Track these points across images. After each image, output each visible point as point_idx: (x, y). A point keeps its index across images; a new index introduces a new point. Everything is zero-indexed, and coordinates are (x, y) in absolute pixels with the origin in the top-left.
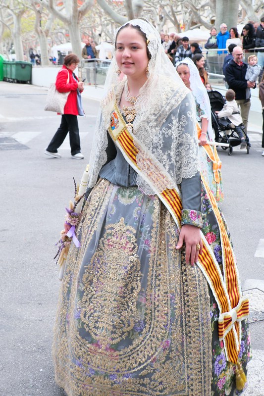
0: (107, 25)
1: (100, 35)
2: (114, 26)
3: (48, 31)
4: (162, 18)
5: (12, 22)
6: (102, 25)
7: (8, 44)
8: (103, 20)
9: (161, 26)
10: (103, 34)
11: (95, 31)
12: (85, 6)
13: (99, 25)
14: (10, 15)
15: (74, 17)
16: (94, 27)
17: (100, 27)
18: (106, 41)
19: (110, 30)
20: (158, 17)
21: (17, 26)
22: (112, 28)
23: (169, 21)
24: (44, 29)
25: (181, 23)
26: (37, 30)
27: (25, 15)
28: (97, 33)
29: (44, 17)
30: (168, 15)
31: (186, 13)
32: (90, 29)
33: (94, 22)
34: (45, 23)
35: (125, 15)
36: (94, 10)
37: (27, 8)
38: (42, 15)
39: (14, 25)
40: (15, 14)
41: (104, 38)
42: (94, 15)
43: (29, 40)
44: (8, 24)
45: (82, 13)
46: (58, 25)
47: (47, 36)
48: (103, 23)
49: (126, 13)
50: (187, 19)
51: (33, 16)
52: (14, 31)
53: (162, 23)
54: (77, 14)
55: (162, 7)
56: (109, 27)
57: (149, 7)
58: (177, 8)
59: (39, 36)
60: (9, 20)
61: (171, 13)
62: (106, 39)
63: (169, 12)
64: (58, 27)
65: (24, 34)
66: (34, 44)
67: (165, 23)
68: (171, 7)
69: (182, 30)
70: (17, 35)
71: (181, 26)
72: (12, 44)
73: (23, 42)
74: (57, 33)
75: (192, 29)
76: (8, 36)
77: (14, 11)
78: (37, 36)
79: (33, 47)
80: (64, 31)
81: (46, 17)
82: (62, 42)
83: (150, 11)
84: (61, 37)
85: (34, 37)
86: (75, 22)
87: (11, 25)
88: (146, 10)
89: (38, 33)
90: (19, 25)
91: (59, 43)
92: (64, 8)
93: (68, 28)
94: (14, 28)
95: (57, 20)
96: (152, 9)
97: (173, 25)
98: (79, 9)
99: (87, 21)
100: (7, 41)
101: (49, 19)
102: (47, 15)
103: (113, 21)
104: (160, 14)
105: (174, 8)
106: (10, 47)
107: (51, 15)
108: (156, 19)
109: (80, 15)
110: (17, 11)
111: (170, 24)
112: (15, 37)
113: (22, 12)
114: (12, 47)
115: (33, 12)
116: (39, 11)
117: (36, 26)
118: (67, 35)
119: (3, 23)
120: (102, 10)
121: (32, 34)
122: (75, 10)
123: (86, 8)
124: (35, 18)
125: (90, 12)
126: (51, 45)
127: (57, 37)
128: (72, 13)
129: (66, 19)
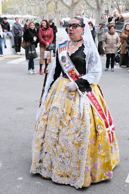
0: (87, 9)
1: (83, 14)
2: (90, 10)
3: (60, 11)
4: (112, 7)
5: (44, 7)
6: (84, 9)
7: (42, 17)
8: (85, 7)
9: (111, 10)
10: (85, 14)
11: (81, 12)
13: (83, 9)
14: (43, 4)
15: (72, 5)
16: (81, 10)
17: (84, 10)
18: (86, 17)
19: (88, 12)
20: (110, 6)
21: (46, 9)
22: (89, 11)
23: (115, 8)
24: (58, 10)
25: (121, 9)
26: (55, 11)
27: (50, 4)
28: (82, 13)
29: (58, 5)
30: (115, 6)
31: (123, 5)
32: (79, 11)
33: (81, 8)
34: (59, 8)
35: (95, 5)
36: (81, 2)
38: (58, 4)
39: (45, 8)
40: (46, 3)
41: (85, 15)
42: (81, 5)
43: (51, 15)
44: (42, 8)
45: (76, 4)
46: (65, 9)
47: (59, 14)
48: (85, 9)
49: (96, 4)
50: (124, 8)
51: (53, 5)
52: (45, 11)
53: (112, 9)
55: (113, 2)
56: (88, 10)
57: (107, 2)
58: (119, 2)
59: (56, 14)
60: (43, 6)
61: (116, 5)
62: (86, 16)
63: (116, 4)
64: (65, 10)
65: (49, 13)
66: (54, 17)
67: (113, 9)
68: (117, 2)
69: (121, 13)
70: (46, 13)
71: (121, 11)
72: (44, 17)
73: (48, 16)
74: (64, 13)
75: (126, 13)
76: (42, 13)
77: (45, 2)
78: (55, 14)
79: (53, 19)
80: (67, 12)
81: (59, 5)
82: (66, 17)
83: (107, 3)
84: (66, 15)
85: (54, 14)
86: (72, 8)
87: (43, 8)
88: (105, 3)
89: (55, 12)
90: (47, 8)
91: (65, 17)
92: (68, 1)
93: (69, 11)
94: (45, 10)
95: (64, 7)
96: (108, 2)
97: (117, 10)
98: (74, 2)
99: (78, 7)
100: (42, 16)
101: (61, 6)
102: (60, 4)
103: (90, 8)
104: (112, 5)
105: (118, 2)
106: (43, 18)
107: (61, 4)
108: (109, 7)
109: (75, 4)
110: (47, 2)
111: (116, 10)
112: (45, 14)
114: (44, 18)
115: (53, 3)
116: (56, 2)
117: (55, 9)
118: (69, 14)
119: (40, 7)
120: (85, 2)
121: (53, 13)
122: (73, 2)
123: (78, 1)
124: (55, 6)
125: (79, 3)
126: (61, 18)
127: (64, 15)
128: (71, 3)
129: (68, 6)
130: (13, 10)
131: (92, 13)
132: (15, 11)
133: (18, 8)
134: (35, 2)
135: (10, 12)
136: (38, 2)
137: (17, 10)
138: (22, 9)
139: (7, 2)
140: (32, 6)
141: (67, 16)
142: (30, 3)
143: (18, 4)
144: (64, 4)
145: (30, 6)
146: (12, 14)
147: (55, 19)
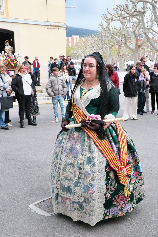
0: (151, 52)
1: (147, 57)
2: (154, 53)
3: (123, 55)
5: (107, 51)
6: (148, 52)
8: (149, 49)
10: (148, 56)
11: (144, 55)
12: (141, 43)
14: (106, 47)
15: (136, 48)
16: (144, 53)
19: (152, 54)
24: (121, 54)
26: (118, 55)
27: (113, 48)
28: (145, 56)
29: (122, 48)
32: (142, 54)
33: (145, 50)
36: (145, 44)
37: (114, 44)
40: (109, 47)
41: (149, 58)
42: (145, 47)
43: (114, 59)
44: (105, 52)
45: (140, 46)
47: (122, 57)
51: (116, 48)
52: (108, 55)
54: (138, 46)
56: (152, 53)
64: (128, 53)
65: (112, 56)
70: (109, 57)
73: (111, 60)
74: (127, 56)
76: (105, 57)
79: (116, 62)
80: (130, 55)
85: (117, 58)
86: (136, 51)
89: (119, 56)
90: (110, 52)
91: (127, 60)
92: (131, 44)
93: (132, 53)
94: (108, 53)
95: (128, 50)
98: (138, 44)
99: (141, 50)
101: (124, 49)
103: (154, 50)
107: (125, 47)
109: (139, 47)
110: (110, 46)
113: (112, 46)
115: (117, 46)
116: (120, 46)
117: (118, 53)
118: (131, 57)
119: (103, 51)
120: (149, 45)
121: (115, 56)
122: (136, 45)
123: (142, 44)
124: (118, 49)
125: (143, 46)
126: (124, 61)
127: (127, 58)
128: (135, 46)
129: (132, 49)
130: (76, 55)
131: (156, 56)
132: (79, 56)
133: (81, 53)
134: (99, 45)
135: (74, 57)
136: (101, 46)
137: (80, 55)
138: (85, 54)
139: (70, 47)
140: (95, 50)
141: (130, 59)
142: (93, 47)
143: (81, 49)
144: (128, 47)
145: (93, 50)
146: (76, 59)
147: (118, 63)
